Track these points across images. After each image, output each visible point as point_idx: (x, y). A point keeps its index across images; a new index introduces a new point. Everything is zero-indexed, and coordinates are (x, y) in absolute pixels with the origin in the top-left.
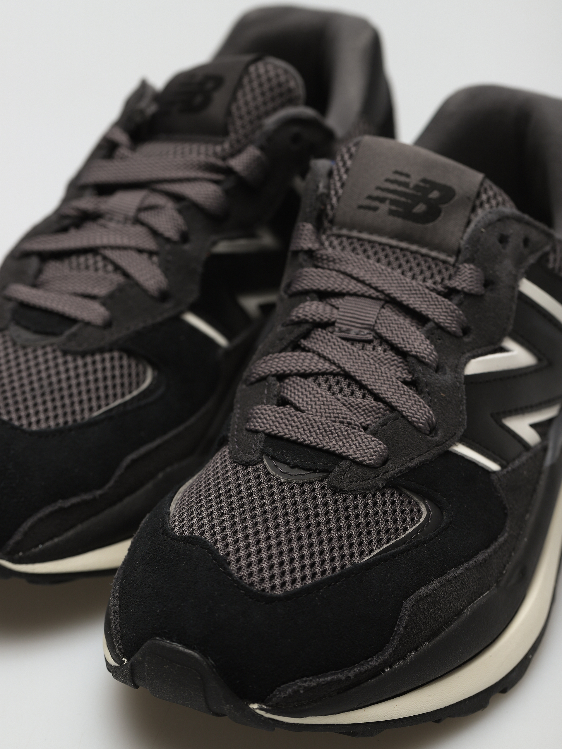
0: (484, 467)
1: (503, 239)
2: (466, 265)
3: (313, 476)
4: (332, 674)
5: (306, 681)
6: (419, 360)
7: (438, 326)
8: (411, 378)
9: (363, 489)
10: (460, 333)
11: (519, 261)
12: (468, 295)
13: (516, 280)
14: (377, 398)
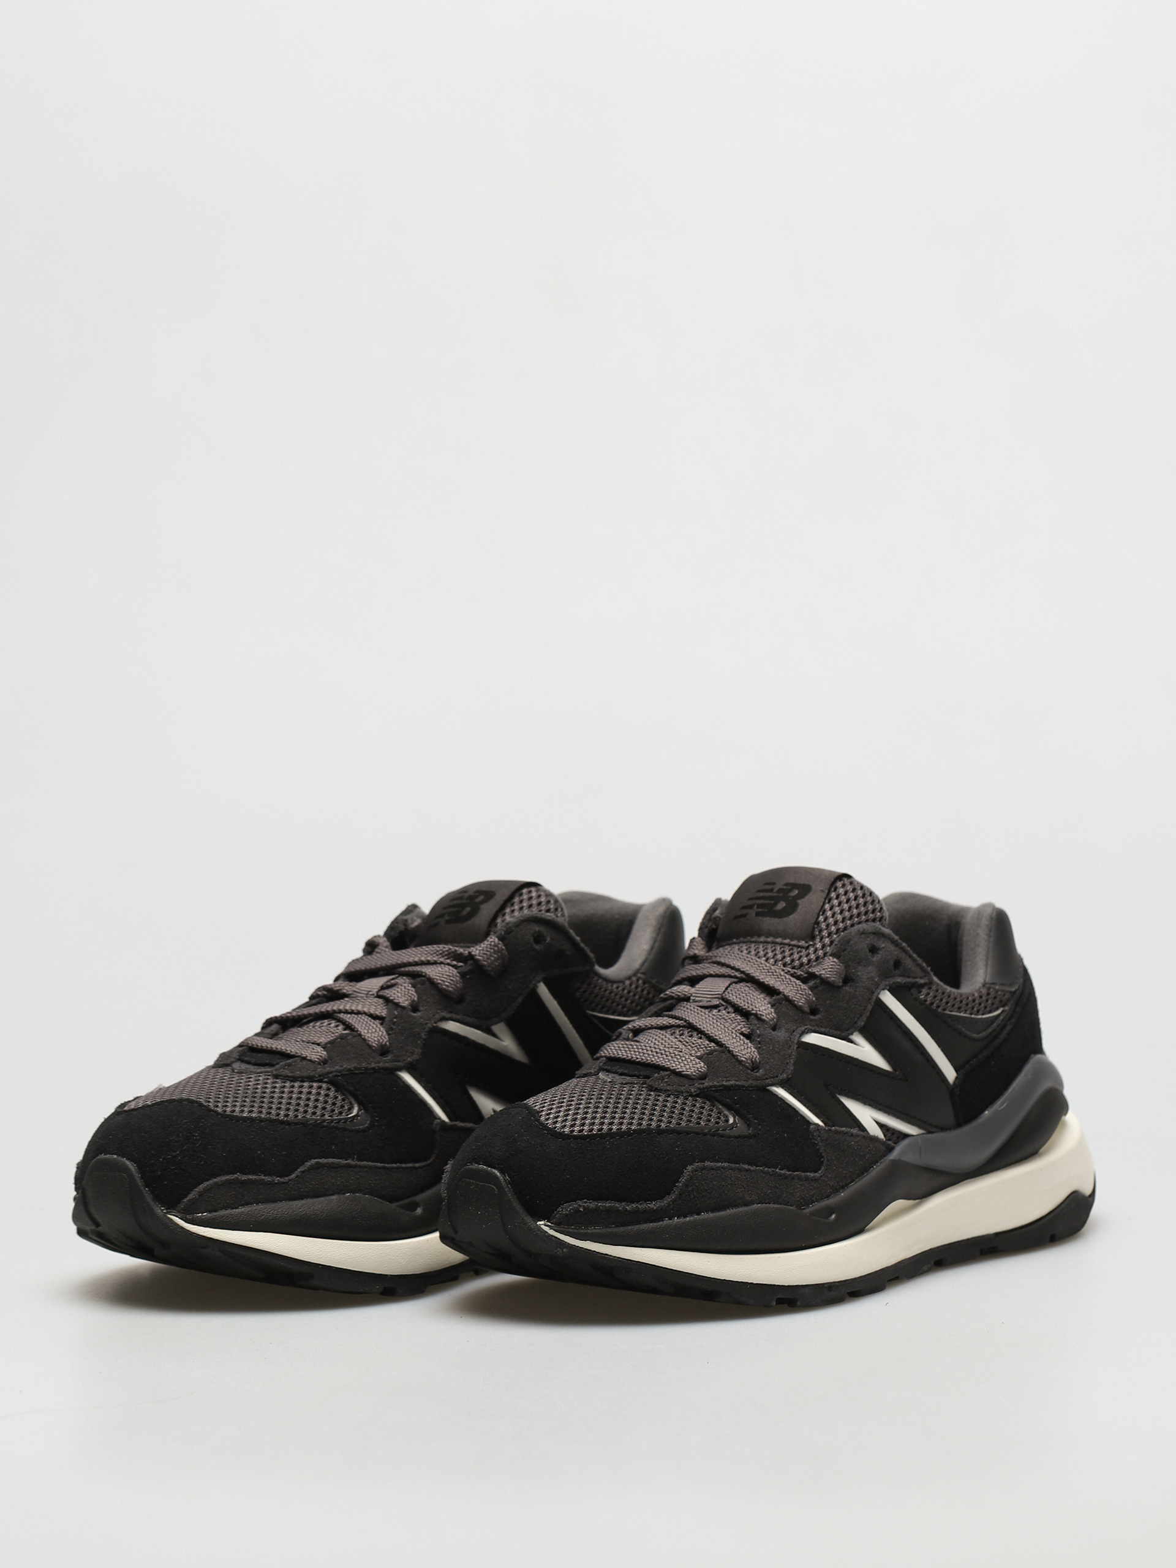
0: (805, 1116)
1: (873, 950)
2: (831, 958)
3: (635, 1079)
4: (610, 1203)
5: (586, 1202)
6: (758, 1017)
7: (787, 999)
8: (749, 1032)
9: (677, 1092)
10: (807, 1009)
11: (885, 974)
12: (824, 981)
13: (877, 987)
14: (711, 1039)
